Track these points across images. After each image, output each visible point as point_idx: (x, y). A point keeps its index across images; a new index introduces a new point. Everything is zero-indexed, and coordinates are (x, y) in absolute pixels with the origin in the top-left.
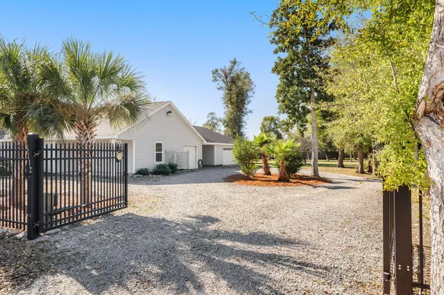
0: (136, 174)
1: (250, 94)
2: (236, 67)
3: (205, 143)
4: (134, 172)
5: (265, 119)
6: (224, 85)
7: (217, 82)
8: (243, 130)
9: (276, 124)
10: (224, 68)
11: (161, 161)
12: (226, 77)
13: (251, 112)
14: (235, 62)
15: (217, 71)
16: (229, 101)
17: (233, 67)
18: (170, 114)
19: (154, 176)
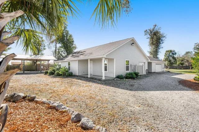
0: (116, 78)
1: (163, 39)
2: (156, 27)
3: (150, 61)
4: (115, 77)
5: (167, 51)
6: (150, 37)
7: (147, 35)
8: (158, 56)
9: (172, 53)
10: (150, 29)
11: (129, 70)
12: (151, 33)
13: (162, 48)
14: (155, 26)
15: (147, 30)
16: (152, 44)
17: (154, 28)
18: (133, 45)
19: (127, 80)
